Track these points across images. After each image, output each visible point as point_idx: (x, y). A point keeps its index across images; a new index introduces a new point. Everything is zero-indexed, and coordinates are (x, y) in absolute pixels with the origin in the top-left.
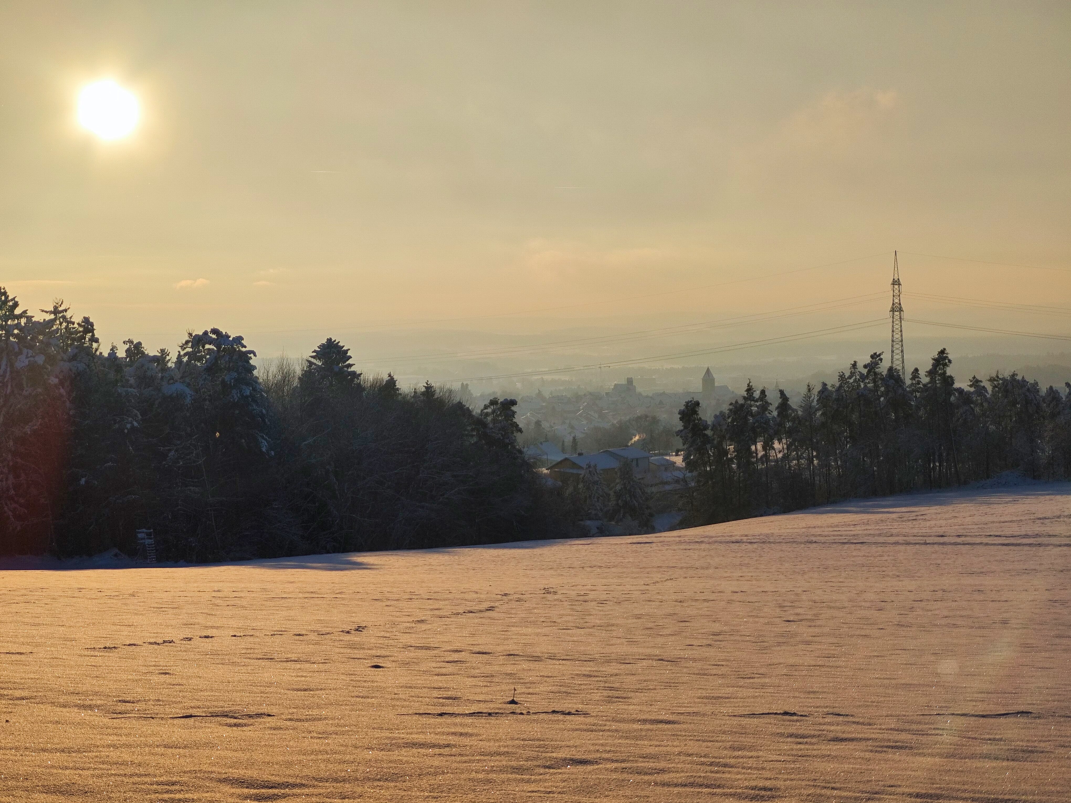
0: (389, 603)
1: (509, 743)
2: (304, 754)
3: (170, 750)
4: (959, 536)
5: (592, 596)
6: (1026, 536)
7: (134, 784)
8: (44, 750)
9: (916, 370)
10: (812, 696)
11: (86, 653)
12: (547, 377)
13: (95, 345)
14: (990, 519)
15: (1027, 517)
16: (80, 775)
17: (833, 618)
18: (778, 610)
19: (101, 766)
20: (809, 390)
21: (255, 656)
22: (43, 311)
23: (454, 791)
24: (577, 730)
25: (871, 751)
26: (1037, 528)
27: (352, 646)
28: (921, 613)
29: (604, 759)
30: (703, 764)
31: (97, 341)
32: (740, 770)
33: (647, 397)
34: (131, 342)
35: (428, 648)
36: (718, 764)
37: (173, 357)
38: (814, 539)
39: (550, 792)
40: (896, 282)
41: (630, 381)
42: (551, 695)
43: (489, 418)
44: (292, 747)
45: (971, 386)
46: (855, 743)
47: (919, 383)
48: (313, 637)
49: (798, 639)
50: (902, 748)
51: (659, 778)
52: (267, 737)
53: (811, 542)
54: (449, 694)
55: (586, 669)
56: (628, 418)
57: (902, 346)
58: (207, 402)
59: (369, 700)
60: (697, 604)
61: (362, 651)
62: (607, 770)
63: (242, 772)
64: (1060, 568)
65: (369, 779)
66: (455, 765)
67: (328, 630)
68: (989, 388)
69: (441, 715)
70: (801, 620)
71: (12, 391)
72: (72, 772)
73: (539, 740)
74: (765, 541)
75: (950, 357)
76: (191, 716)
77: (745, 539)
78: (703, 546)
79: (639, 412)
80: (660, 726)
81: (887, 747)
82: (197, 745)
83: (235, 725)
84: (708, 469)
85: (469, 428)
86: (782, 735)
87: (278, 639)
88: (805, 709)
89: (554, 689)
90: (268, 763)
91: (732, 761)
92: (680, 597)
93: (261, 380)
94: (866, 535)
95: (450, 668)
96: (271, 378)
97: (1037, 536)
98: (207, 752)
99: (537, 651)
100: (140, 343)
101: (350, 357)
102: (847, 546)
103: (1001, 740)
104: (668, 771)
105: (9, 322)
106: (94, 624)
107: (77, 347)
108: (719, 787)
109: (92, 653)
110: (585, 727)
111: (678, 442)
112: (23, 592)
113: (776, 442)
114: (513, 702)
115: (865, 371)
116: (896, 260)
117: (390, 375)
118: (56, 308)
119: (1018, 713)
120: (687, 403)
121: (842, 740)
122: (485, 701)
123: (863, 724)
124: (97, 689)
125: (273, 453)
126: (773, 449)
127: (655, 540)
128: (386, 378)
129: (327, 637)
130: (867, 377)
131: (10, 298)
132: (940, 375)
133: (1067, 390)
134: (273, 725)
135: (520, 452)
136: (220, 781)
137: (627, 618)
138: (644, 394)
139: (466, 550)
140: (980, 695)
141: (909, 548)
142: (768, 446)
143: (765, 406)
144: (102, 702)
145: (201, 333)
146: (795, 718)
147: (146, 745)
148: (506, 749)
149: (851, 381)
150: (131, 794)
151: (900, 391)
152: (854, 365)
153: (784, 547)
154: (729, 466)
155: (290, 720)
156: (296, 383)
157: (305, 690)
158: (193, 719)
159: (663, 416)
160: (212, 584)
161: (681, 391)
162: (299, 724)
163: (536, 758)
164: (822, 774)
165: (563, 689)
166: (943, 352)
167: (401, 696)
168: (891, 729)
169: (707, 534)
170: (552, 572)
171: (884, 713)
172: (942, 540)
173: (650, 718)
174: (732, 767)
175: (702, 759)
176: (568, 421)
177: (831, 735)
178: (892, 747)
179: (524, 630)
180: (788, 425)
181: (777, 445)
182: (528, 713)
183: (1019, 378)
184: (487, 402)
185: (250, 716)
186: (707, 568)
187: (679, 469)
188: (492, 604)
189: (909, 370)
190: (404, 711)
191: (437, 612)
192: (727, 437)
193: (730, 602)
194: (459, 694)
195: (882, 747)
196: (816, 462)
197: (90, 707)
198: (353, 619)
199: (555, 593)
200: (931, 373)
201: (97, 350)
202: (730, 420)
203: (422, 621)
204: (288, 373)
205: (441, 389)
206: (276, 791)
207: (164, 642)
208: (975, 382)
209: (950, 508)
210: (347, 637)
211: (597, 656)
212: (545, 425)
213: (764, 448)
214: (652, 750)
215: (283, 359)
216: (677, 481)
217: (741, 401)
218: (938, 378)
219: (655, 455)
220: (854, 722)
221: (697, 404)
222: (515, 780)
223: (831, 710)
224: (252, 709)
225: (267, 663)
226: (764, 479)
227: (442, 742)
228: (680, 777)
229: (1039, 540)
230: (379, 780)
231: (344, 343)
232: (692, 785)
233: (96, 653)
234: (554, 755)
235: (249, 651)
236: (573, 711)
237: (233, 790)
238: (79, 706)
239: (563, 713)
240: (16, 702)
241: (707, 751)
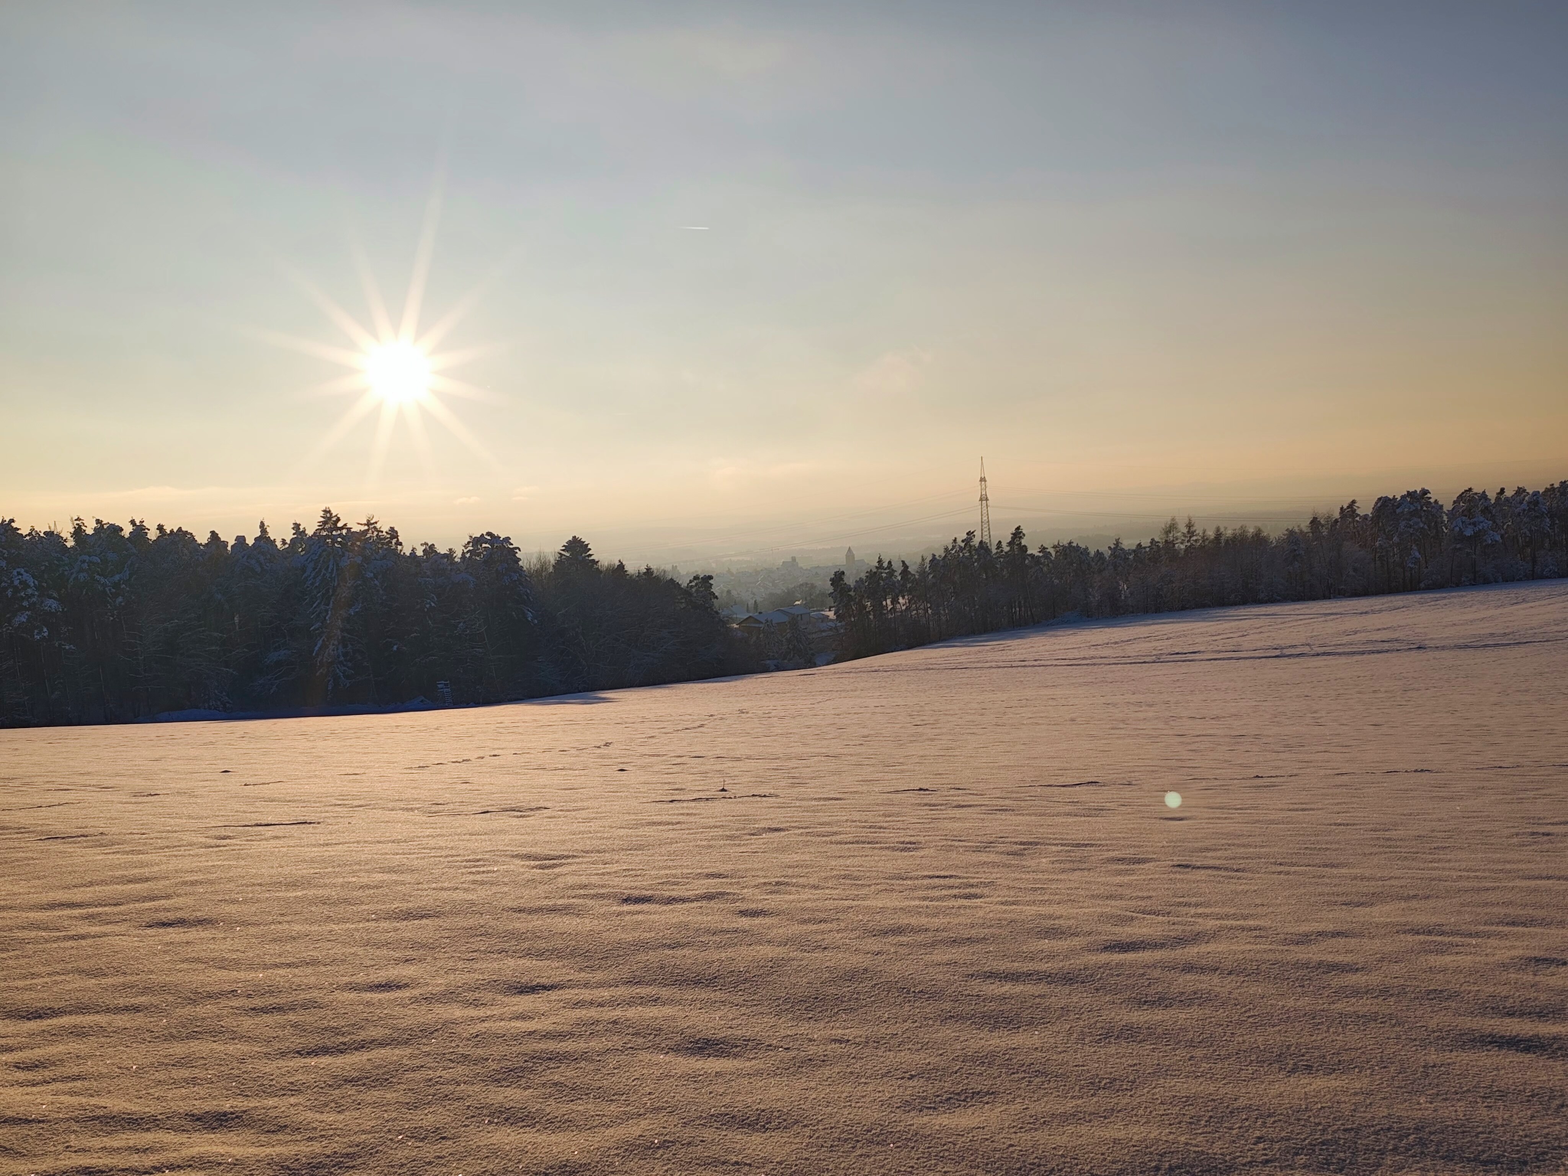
0: (627, 725)
1: (723, 819)
2: (574, 834)
3: (474, 837)
4: (1036, 660)
5: (774, 713)
6: (1084, 658)
7: (448, 862)
8: (379, 842)
9: (1000, 542)
10: (939, 777)
11: (405, 771)
12: (734, 559)
13: (399, 547)
14: (1058, 647)
15: (1084, 645)
16: (408, 858)
17: (949, 722)
18: (908, 718)
19: (423, 851)
20: (923, 560)
21: (531, 767)
22: (358, 524)
23: (685, 854)
24: (771, 807)
25: (985, 814)
26: (1092, 653)
27: (602, 757)
28: (1012, 716)
29: (792, 827)
30: (864, 827)
31: (401, 544)
32: (891, 830)
33: (806, 570)
34: (426, 544)
35: (659, 756)
36: (874, 827)
37: (458, 554)
38: (931, 667)
39: (755, 852)
40: (983, 480)
41: (794, 559)
42: (750, 784)
43: (694, 590)
44: (564, 830)
45: (1040, 552)
46: (972, 808)
47: (1002, 551)
48: (573, 751)
49: (925, 737)
50: (1006, 810)
51: (834, 838)
52: (545, 824)
53: (929, 669)
54: (676, 787)
55: (774, 765)
56: (793, 586)
57: (989, 525)
58: (486, 586)
59: (618, 794)
60: (850, 716)
61: (610, 760)
62: (795, 834)
63: (529, 849)
64: (1111, 681)
65: (623, 850)
66: (685, 836)
67: (584, 746)
68: (1053, 554)
69: (672, 801)
70: (926, 724)
71: (339, 584)
72: (402, 856)
73: (744, 816)
74: (896, 670)
75: (1024, 532)
76: (488, 812)
77: (881, 668)
78: (851, 675)
79: (801, 581)
80: (831, 802)
81: (996, 810)
82: (494, 832)
83: (521, 816)
84: (853, 619)
85: (679, 597)
86: (919, 805)
87: (548, 755)
88: (934, 786)
89: (753, 779)
90: (548, 842)
91: (885, 825)
92: (837, 712)
93: (525, 569)
94: (968, 662)
95: (676, 769)
96: (532, 567)
97: (1093, 658)
98: (503, 837)
99: (738, 754)
100: (433, 545)
101: (590, 549)
102: (955, 670)
103: (1078, 802)
104: (840, 833)
105: (334, 533)
106: (409, 751)
107: (386, 549)
108: (877, 843)
109: (410, 771)
110: (777, 805)
111: (830, 601)
112: (355, 730)
113: (901, 598)
114: (723, 790)
115: (963, 545)
116: (982, 463)
117: (620, 561)
118: (368, 521)
119: (1089, 783)
120: (836, 573)
121: (963, 806)
122: (703, 791)
123: (976, 795)
124: (416, 797)
125: (536, 621)
126: (899, 603)
127: (817, 672)
128: (617, 563)
129: (584, 751)
130: (964, 548)
131: (333, 515)
132: (1017, 545)
133: (1110, 552)
134: (549, 815)
135: (717, 613)
136: (513, 856)
137: (800, 728)
138: (805, 568)
139: (681, 685)
140: (1060, 772)
141: (1000, 670)
142: (895, 601)
143: (892, 572)
144: (420, 806)
145: (479, 536)
146: (928, 792)
147: (456, 834)
148: (721, 823)
149: (953, 552)
150: (447, 870)
151: (989, 558)
152: (955, 540)
153: (910, 673)
154: (868, 617)
155: (561, 810)
156: (551, 570)
157: (571, 789)
158: (489, 814)
159: (818, 583)
160: (496, 718)
161: (830, 564)
162: (568, 813)
163: (744, 829)
164: (951, 831)
165: (759, 779)
166: (1018, 528)
167: (641, 790)
168: (998, 798)
169: (854, 666)
170: (744, 698)
171: (992, 787)
172: (1023, 663)
173: (823, 797)
174: (885, 828)
175: (863, 824)
176: (750, 590)
177: (955, 803)
178: (1000, 810)
179: (727, 740)
180: (909, 585)
181: (901, 600)
182: (735, 797)
183: (1074, 544)
184: (692, 578)
185: (532, 810)
186: (855, 691)
187: (831, 620)
188: (702, 723)
189: (995, 543)
190: (645, 800)
191: (663, 730)
192: (865, 596)
193: (874, 713)
194: (684, 787)
195: (992, 810)
196: (930, 611)
197: (412, 809)
198: (602, 738)
199: (747, 713)
200: (1010, 544)
201: (401, 551)
202: (867, 584)
203: (653, 737)
204: (545, 563)
205: (658, 570)
206: (555, 862)
207: (464, 760)
208: (1043, 549)
209: (1028, 640)
210: (598, 751)
211: (781, 755)
212: (734, 593)
213: (892, 603)
214: (827, 819)
215: (540, 552)
216: (831, 630)
217: (874, 570)
218: (1016, 547)
219: (814, 611)
220: (971, 794)
221: (843, 573)
222: (729, 845)
223: (953, 786)
224: (533, 804)
225: (541, 772)
226: (893, 625)
227: (674, 821)
228: (849, 838)
229: (1094, 661)
230: (630, 850)
231: (585, 539)
232: (857, 842)
233: (413, 771)
234: (757, 826)
235: (527, 764)
236: (767, 795)
237: (523, 863)
238: (403, 809)
239: (760, 796)
240: (355, 809)
241: (866, 818)
